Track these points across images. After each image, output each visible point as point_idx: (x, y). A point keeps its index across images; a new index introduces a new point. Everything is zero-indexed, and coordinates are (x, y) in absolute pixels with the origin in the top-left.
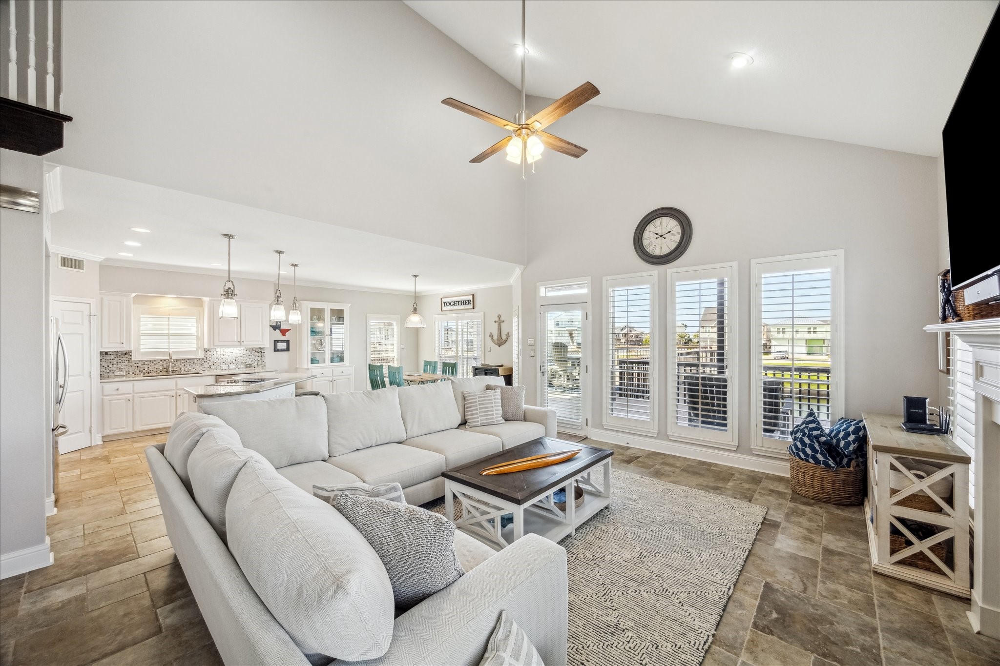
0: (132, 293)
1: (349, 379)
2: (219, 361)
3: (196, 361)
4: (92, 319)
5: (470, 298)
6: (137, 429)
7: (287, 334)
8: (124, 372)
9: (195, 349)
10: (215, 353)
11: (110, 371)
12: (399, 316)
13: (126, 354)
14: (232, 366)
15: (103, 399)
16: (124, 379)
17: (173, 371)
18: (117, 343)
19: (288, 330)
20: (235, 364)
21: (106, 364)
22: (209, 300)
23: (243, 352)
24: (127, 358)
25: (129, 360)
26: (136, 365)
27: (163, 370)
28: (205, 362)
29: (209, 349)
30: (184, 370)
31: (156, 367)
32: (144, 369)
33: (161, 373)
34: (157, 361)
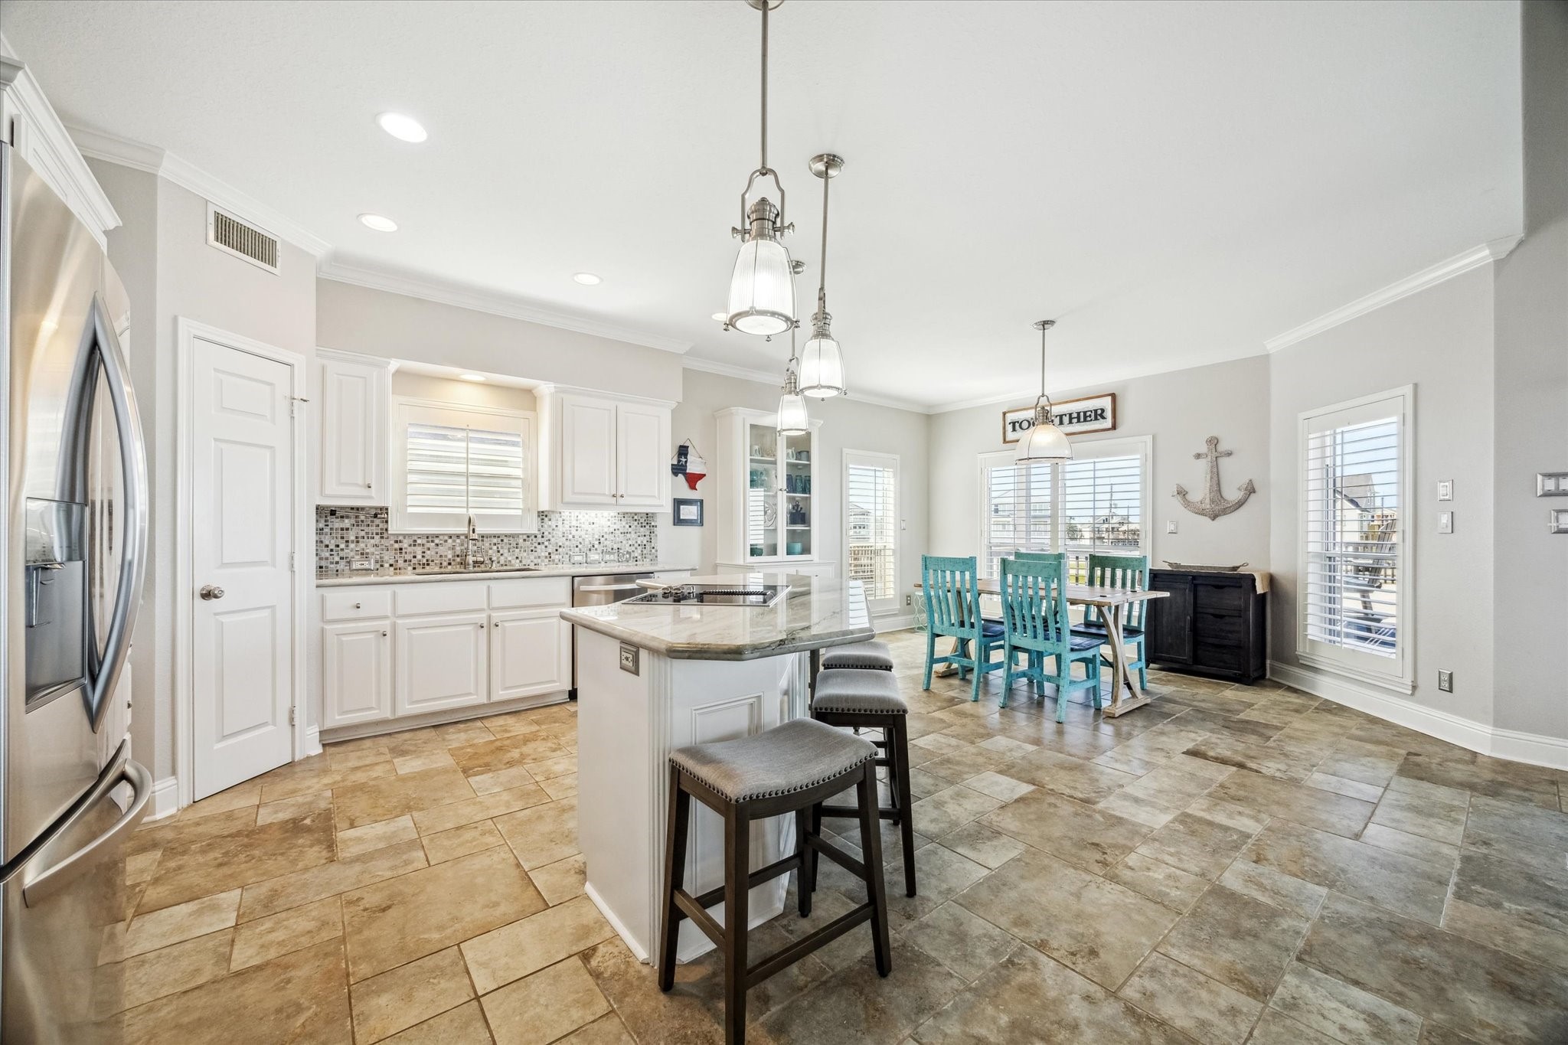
0: (389, 357)
2: (568, 543)
3: (521, 541)
4: (296, 409)
5: (1106, 403)
6: (400, 713)
7: (699, 484)
8: (372, 561)
9: (519, 512)
10: (560, 523)
11: (342, 558)
12: (897, 457)
13: (376, 516)
14: (594, 556)
15: (323, 631)
16: (372, 578)
17: (475, 562)
18: (357, 485)
19: (702, 476)
20: (599, 551)
21: (333, 541)
22: (553, 390)
23: (615, 523)
24: (378, 526)
25: (383, 533)
26: (397, 546)
27: (454, 560)
28: (539, 544)
29: (549, 511)
30: (499, 562)
31: (440, 553)
32: (415, 557)
33: (450, 567)
34: (441, 537)
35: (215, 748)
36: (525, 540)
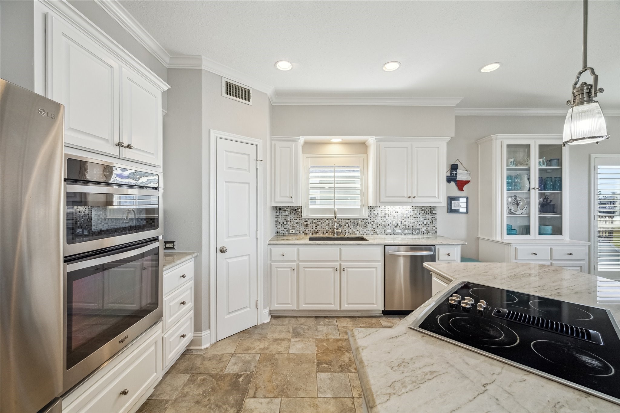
0: (299, 136)
1: (581, 267)
2: (383, 223)
3: (360, 221)
4: (258, 165)
7: (465, 187)
8: (296, 230)
9: (359, 207)
10: (379, 212)
11: (285, 229)
13: (296, 210)
14: (398, 231)
15: (271, 264)
16: (291, 241)
17: (338, 232)
18: (287, 197)
19: (467, 182)
20: (401, 228)
21: (282, 221)
22: (375, 140)
23: (410, 212)
24: (298, 214)
25: (300, 218)
26: (305, 223)
27: (329, 231)
28: (369, 223)
29: (373, 207)
30: (349, 232)
31: (323, 227)
32: (312, 229)
33: (327, 234)
34: (323, 219)
35: (225, 318)
36: (361, 221)
